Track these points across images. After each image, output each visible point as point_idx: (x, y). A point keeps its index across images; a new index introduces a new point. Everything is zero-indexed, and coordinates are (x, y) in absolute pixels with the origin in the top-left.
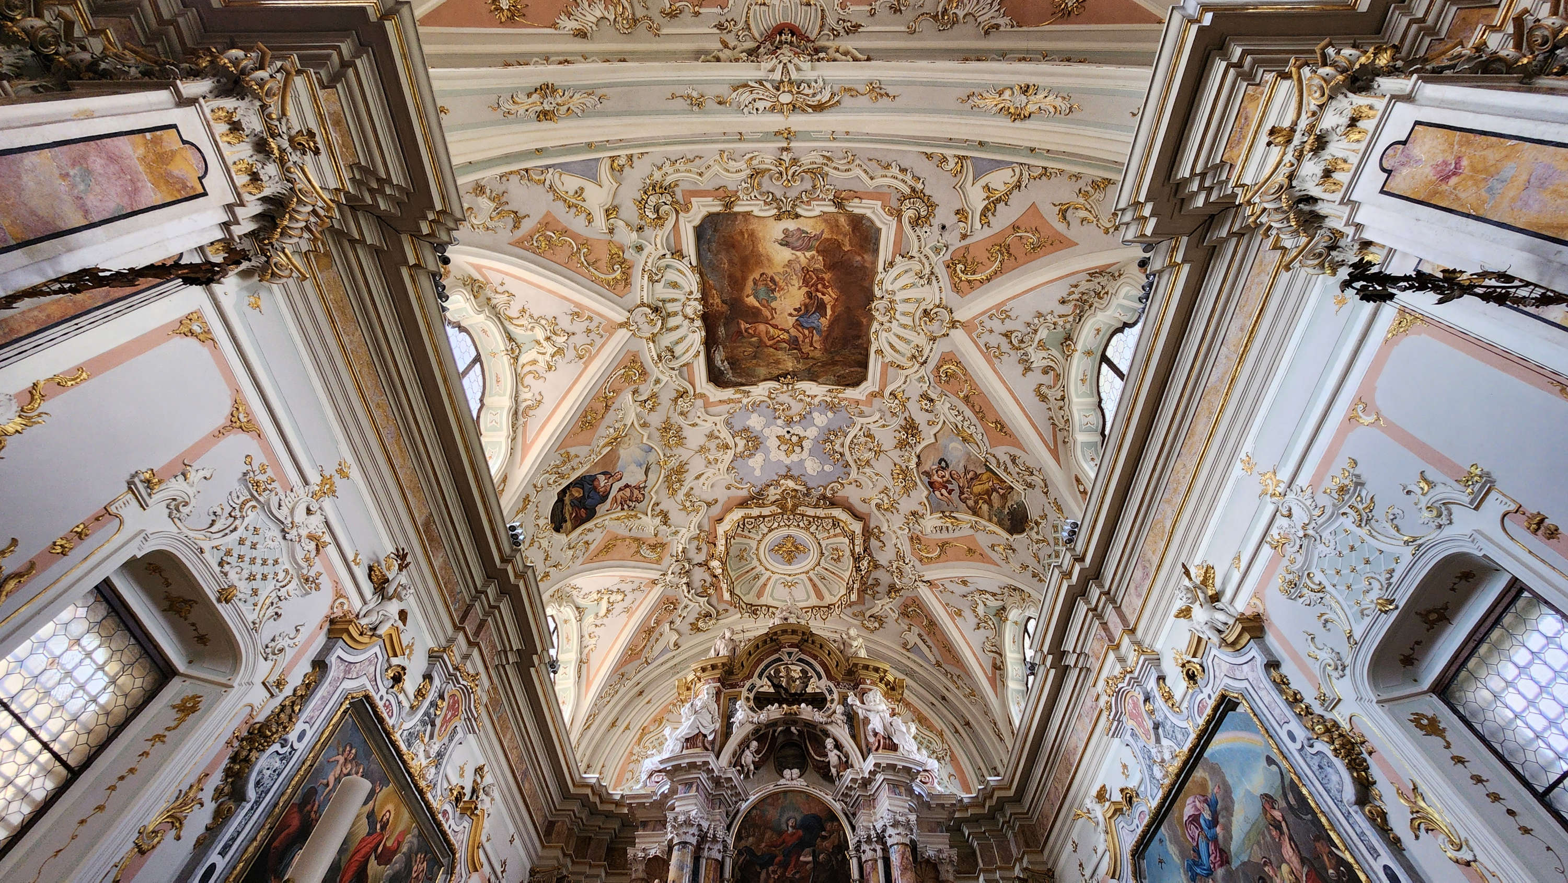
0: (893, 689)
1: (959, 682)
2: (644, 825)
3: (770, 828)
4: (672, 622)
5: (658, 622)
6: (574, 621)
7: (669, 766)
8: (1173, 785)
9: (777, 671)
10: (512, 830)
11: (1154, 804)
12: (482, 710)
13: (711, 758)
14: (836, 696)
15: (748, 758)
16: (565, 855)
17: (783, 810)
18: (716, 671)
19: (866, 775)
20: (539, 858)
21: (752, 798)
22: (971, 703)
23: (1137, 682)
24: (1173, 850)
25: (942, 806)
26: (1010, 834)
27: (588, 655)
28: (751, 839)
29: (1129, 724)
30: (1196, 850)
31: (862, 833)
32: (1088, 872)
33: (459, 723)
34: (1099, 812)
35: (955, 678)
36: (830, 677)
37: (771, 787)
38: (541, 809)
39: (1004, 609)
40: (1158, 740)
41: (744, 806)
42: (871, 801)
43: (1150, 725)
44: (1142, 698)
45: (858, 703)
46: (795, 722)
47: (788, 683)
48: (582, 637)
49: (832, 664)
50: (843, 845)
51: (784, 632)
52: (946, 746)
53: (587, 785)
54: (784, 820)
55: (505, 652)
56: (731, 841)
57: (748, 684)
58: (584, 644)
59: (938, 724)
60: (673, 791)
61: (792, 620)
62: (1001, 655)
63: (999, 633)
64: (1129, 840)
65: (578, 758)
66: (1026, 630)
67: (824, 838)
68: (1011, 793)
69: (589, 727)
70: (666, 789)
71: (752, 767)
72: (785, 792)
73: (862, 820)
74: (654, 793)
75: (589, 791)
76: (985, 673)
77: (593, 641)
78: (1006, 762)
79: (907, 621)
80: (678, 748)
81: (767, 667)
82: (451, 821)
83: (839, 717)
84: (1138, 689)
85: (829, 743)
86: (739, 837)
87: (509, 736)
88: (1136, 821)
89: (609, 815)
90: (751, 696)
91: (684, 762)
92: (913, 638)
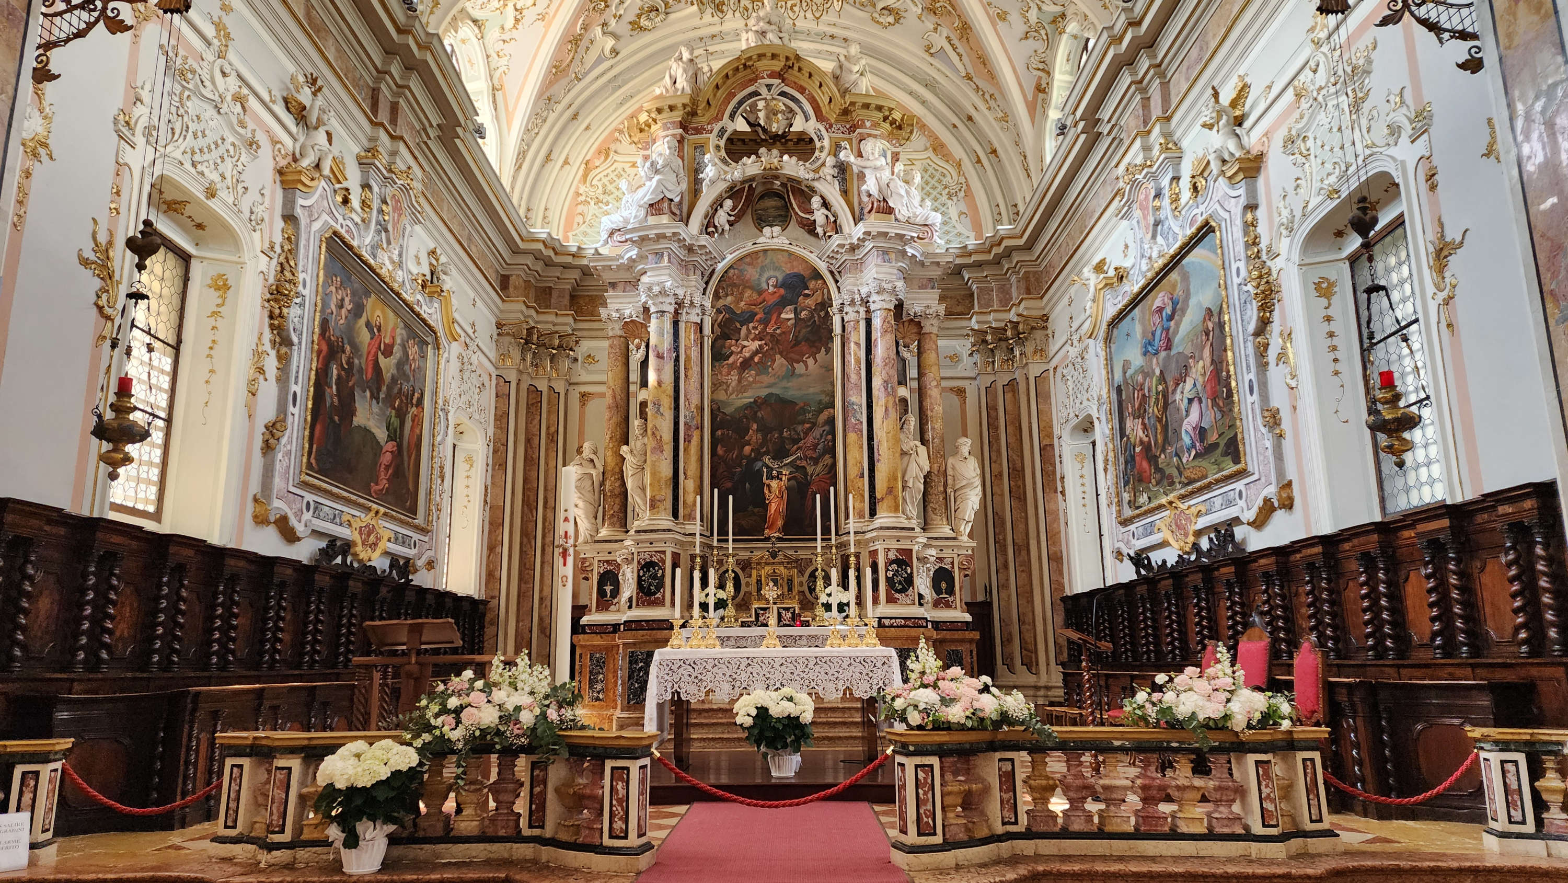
0: (900, 128)
1: (992, 103)
2: (613, 285)
3: (749, 287)
4: (604, 24)
5: (585, 28)
6: (475, 40)
7: (635, 236)
8: (1152, 280)
9: (754, 106)
10: (472, 294)
11: (1136, 289)
12: (422, 200)
13: (680, 228)
14: (826, 143)
15: (722, 218)
16: (528, 307)
17: (763, 270)
18: (675, 113)
19: (855, 241)
20: (501, 311)
21: (729, 257)
22: (1002, 128)
23: (1154, 177)
24: (1138, 329)
25: (938, 264)
26: (1013, 279)
27: (500, 79)
28: (729, 298)
29: (1137, 213)
30: (1153, 334)
31: (847, 298)
32: (1075, 325)
33: (406, 220)
34: (1093, 280)
35: (987, 96)
36: (820, 117)
37: (749, 247)
38: (492, 266)
39: (1063, 16)
40: (1154, 237)
41: (720, 267)
42: (859, 265)
43: (1151, 220)
44: (1153, 193)
45: (852, 159)
46: (776, 177)
47: (768, 118)
48: (488, 57)
49: (823, 100)
50: (826, 304)
51: (761, 56)
52: (962, 180)
53: (538, 241)
54: (764, 279)
55: (425, 130)
56: (708, 304)
57: (717, 128)
58: (493, 66)
59: (957, 151)
60: (642, 258)
61: (772, 37)
62: (1048, 73)
63: (1051, 44)
64: (1111, 311)
65: (515, 201)
66: (1086, 48)
67: (807, 296)
68: (1021, 242)
69: (520, 167)
70: (633, 253)
71: (727, 227)
72: (765, 251)
73: (847, 281)
74: (621, 256)
75: (540, 246)
76: (1025, 96)
77: (504, 61)
78: (1028, 200)
79: (934, 19)
80: (642, 213)
81: (740, 103)
82: (424, 307)
83: (828, 171)
84: (1152, 184)
85: (816, 201)
86: (717, 296)
87: (445, 208)
88: (1120, 298)
89: (566, 267)
90: (722, 143)
91: (652, 233)
92: (940, 41)
